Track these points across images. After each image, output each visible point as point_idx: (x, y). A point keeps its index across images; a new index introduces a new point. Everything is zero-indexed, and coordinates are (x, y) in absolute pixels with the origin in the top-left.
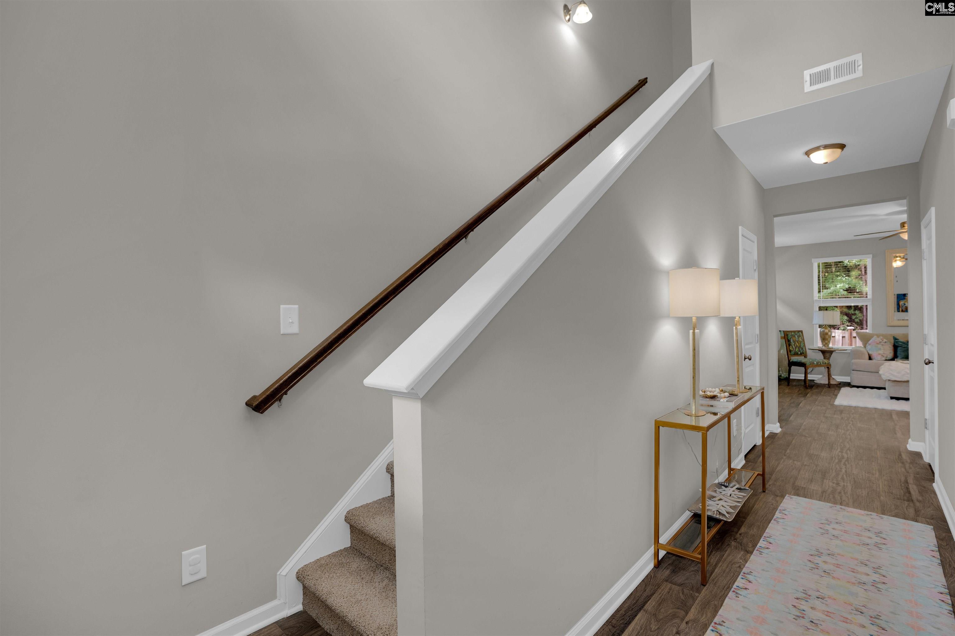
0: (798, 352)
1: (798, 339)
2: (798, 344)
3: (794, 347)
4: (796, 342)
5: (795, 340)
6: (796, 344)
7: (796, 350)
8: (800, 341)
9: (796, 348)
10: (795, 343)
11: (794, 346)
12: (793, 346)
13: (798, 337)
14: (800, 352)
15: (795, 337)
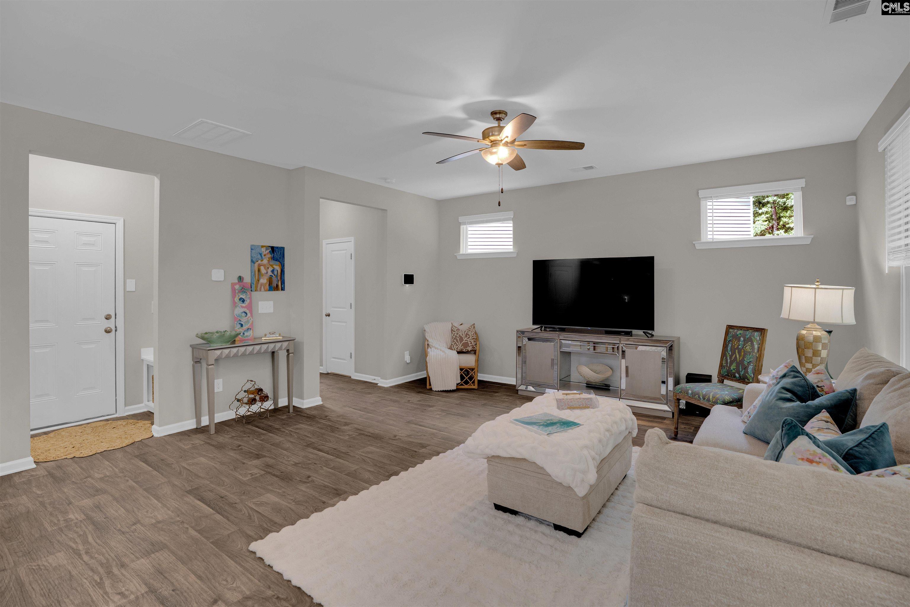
0: (733, 371)
1: (744, 345)
2: (738, 356)
3: (729, 361)
4: (737, 351)
5: (736, 347)
6: (734, 356)
7: (732, 368)
8: (744, 351)
9: (731, 363)
10: (733, 353)
11: (731, 358)
12: (728, 358)
13: (744, 340)
14: (739, 374)
15: (739, 341)
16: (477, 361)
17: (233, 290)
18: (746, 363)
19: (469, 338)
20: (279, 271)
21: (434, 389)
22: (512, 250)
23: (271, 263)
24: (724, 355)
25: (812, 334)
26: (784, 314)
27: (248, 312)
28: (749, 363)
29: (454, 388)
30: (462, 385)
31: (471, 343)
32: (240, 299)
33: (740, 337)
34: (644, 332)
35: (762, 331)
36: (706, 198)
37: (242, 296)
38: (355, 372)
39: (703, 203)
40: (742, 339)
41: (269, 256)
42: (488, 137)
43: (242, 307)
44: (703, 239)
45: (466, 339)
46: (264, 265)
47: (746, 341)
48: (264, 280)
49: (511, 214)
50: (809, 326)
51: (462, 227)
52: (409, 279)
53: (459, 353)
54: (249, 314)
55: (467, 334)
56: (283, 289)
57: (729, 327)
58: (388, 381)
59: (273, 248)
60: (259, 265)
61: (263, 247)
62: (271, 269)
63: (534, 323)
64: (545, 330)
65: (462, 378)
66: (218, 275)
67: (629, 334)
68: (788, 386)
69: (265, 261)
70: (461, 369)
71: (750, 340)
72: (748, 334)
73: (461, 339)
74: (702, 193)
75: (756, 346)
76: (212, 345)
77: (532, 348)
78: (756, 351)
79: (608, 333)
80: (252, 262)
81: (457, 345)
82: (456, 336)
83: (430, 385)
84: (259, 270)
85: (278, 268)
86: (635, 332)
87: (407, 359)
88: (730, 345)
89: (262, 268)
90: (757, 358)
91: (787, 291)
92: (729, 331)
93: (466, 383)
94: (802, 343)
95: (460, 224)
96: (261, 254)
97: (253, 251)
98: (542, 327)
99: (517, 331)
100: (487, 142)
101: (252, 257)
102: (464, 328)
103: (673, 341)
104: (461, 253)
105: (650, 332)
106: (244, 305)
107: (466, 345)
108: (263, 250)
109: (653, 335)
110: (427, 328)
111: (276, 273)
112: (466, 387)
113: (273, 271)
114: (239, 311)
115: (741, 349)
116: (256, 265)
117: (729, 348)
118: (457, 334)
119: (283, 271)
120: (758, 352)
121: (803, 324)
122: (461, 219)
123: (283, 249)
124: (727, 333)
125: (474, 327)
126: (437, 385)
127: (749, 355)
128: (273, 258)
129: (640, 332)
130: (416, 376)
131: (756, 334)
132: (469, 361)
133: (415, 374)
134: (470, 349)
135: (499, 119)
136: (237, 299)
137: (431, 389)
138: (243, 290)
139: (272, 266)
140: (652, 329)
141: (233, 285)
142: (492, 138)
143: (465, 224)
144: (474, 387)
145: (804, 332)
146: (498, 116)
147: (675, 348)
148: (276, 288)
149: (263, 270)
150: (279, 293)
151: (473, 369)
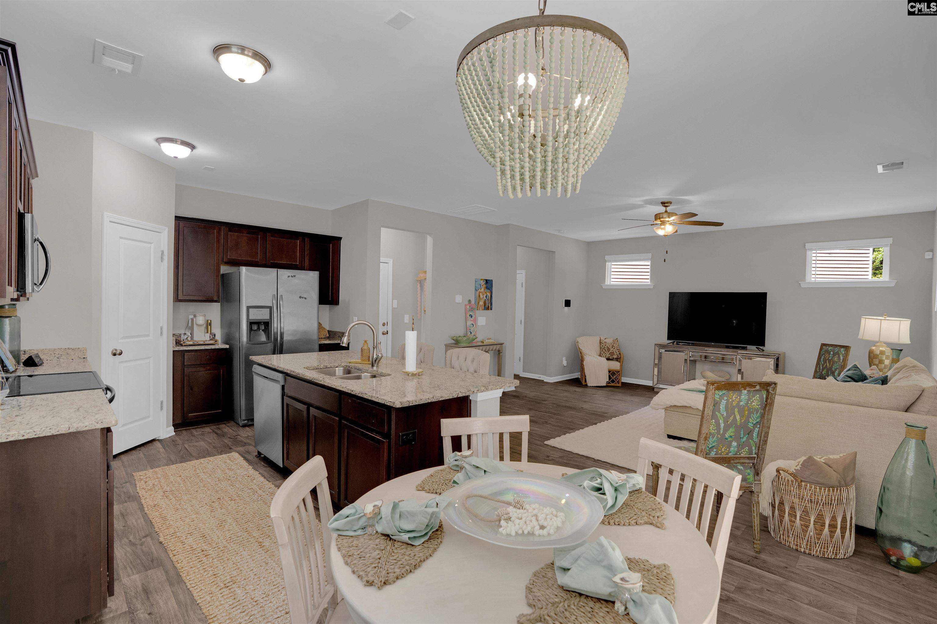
1: (833, 357)
2: (828, 365)
3: (821, 368)
5: (827, 358)
6: (825, 364)
7: (823, 373)
8: (833, 361)
9: (823, 369)
10: (826, 362)
11: (823, 366)
12: (821, 366)
13: (833, 354)
15: (830, 354)
16: (621, 366)
17: (466, 309)
18: (833, 369)
19: (614, 348)
20: (490, 297)
21: (589, 385)
22: (649, 283)
23: (485, 291)
24: (818, 363)
25: (879, 349)
26: (860, 337)
27: (474, 324)
28: (836, 370)
29: (605, 385)
30: (609, 383)
31: (616, 353)
32: (470, 315)
33: (830, 352)
34: (756, 348)
35: (847, 348)
36: (811, 250)
37: (470, 313)
38: (523, 371)
39: (809, 253)
40: (832, 353)
41: (485, 286)
42: (660, 218)
43: (471, 320)
44: (808, 280)
45: (612, 349)
46: (482, 292)
47: (834, 354)
48: (481, 303)
49: (649, 255)
50: (878, 344)
51: (607, 263)
52: (568, 303)
53: (608, 359)
54: (474, 325)
55: (613, 346)
56: (491, 309)
57: (823, 345)
58: (552, 378)
59: (486, 280)
60: (479, 293)
61: (481, 280)
62: (485, 295)
63: (669, 339)
64: (677, 344)
65: (610, 378)
66: (459, 299)
67: (745, 348)
68: (849, 375)
69: (482, 290)
70: (609, 372)
71: (838, 353)
72: (836, 349)
73: (609, 349)
74: (808, 246)
75: (842, 358)
76: (460, 344)
77: (668, 356)
78: (841, 361)
79: (727, 347)
80: (476, 290)
81: (605, 354)
82: (604, 347)
83: (586, 381)
84: (479, 296)
85: (489, 294)
86: (749, 347)
87: (565, 363)
88: (823, 357)
89: (481, 294)
90: (842, 366)
91: (863, 320)
92: (822, 347)
93: (613, 381)
94: (872, 355)
95: (606, 261)
96: (480, 285)
97: (477, 283)
98: (674, 342)
99: (655, 345)
100: (658, 222)
101: (475, 287)
102: (609, 341)
103: (780, 354)
104: (606, 284)
105: (761, 347)
106: (472, 319)
107: (612, 354)
108: (482, 281)
109: (763, 350)
110: (579, 340)
111: (488, 298)
112: (612, 384)
113: (486, 297)
114: (469, 323)
115: (831, 360)
116: (478, 292)
117: (822, 359)
118: (605, 345)
119: (491, 296)
120: (843, 361)
121: (874, 343)
122: (607, 258)
123: (492, 280)
124: (821, 349)
125: (617, 341)
126: (591, 382)
127: (837, 363)
128: (487, 288)
129: (754, 348)
130: (570, 376)
131: (842, 349)
132: (616, 365)
133: (569, 375)
134: (615, 357)
135: (665, 206)
136: (468, 315)
137: (586, 385)
138: (472, 309)
139: (486, 293)
140: (763, 345)
141: (466, 305)
142: (662, 220)
143: (610, 261)
144: (619, 385)
145: (874, 348)
146: (666, 205)
147: (781, 360)
148: (488, 309)
149: (481, 296)
150: (490, 311)
151: (618, 372)
